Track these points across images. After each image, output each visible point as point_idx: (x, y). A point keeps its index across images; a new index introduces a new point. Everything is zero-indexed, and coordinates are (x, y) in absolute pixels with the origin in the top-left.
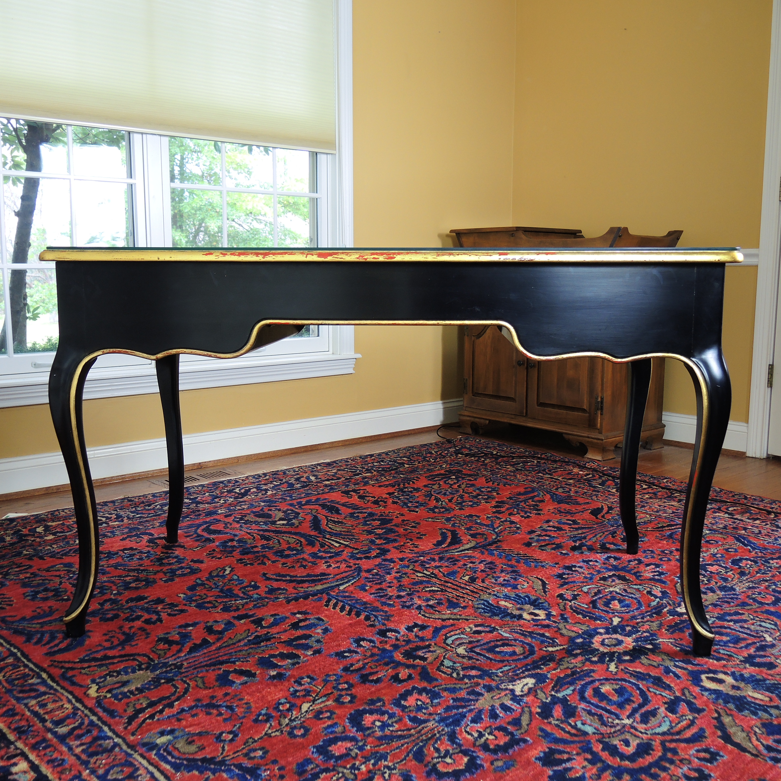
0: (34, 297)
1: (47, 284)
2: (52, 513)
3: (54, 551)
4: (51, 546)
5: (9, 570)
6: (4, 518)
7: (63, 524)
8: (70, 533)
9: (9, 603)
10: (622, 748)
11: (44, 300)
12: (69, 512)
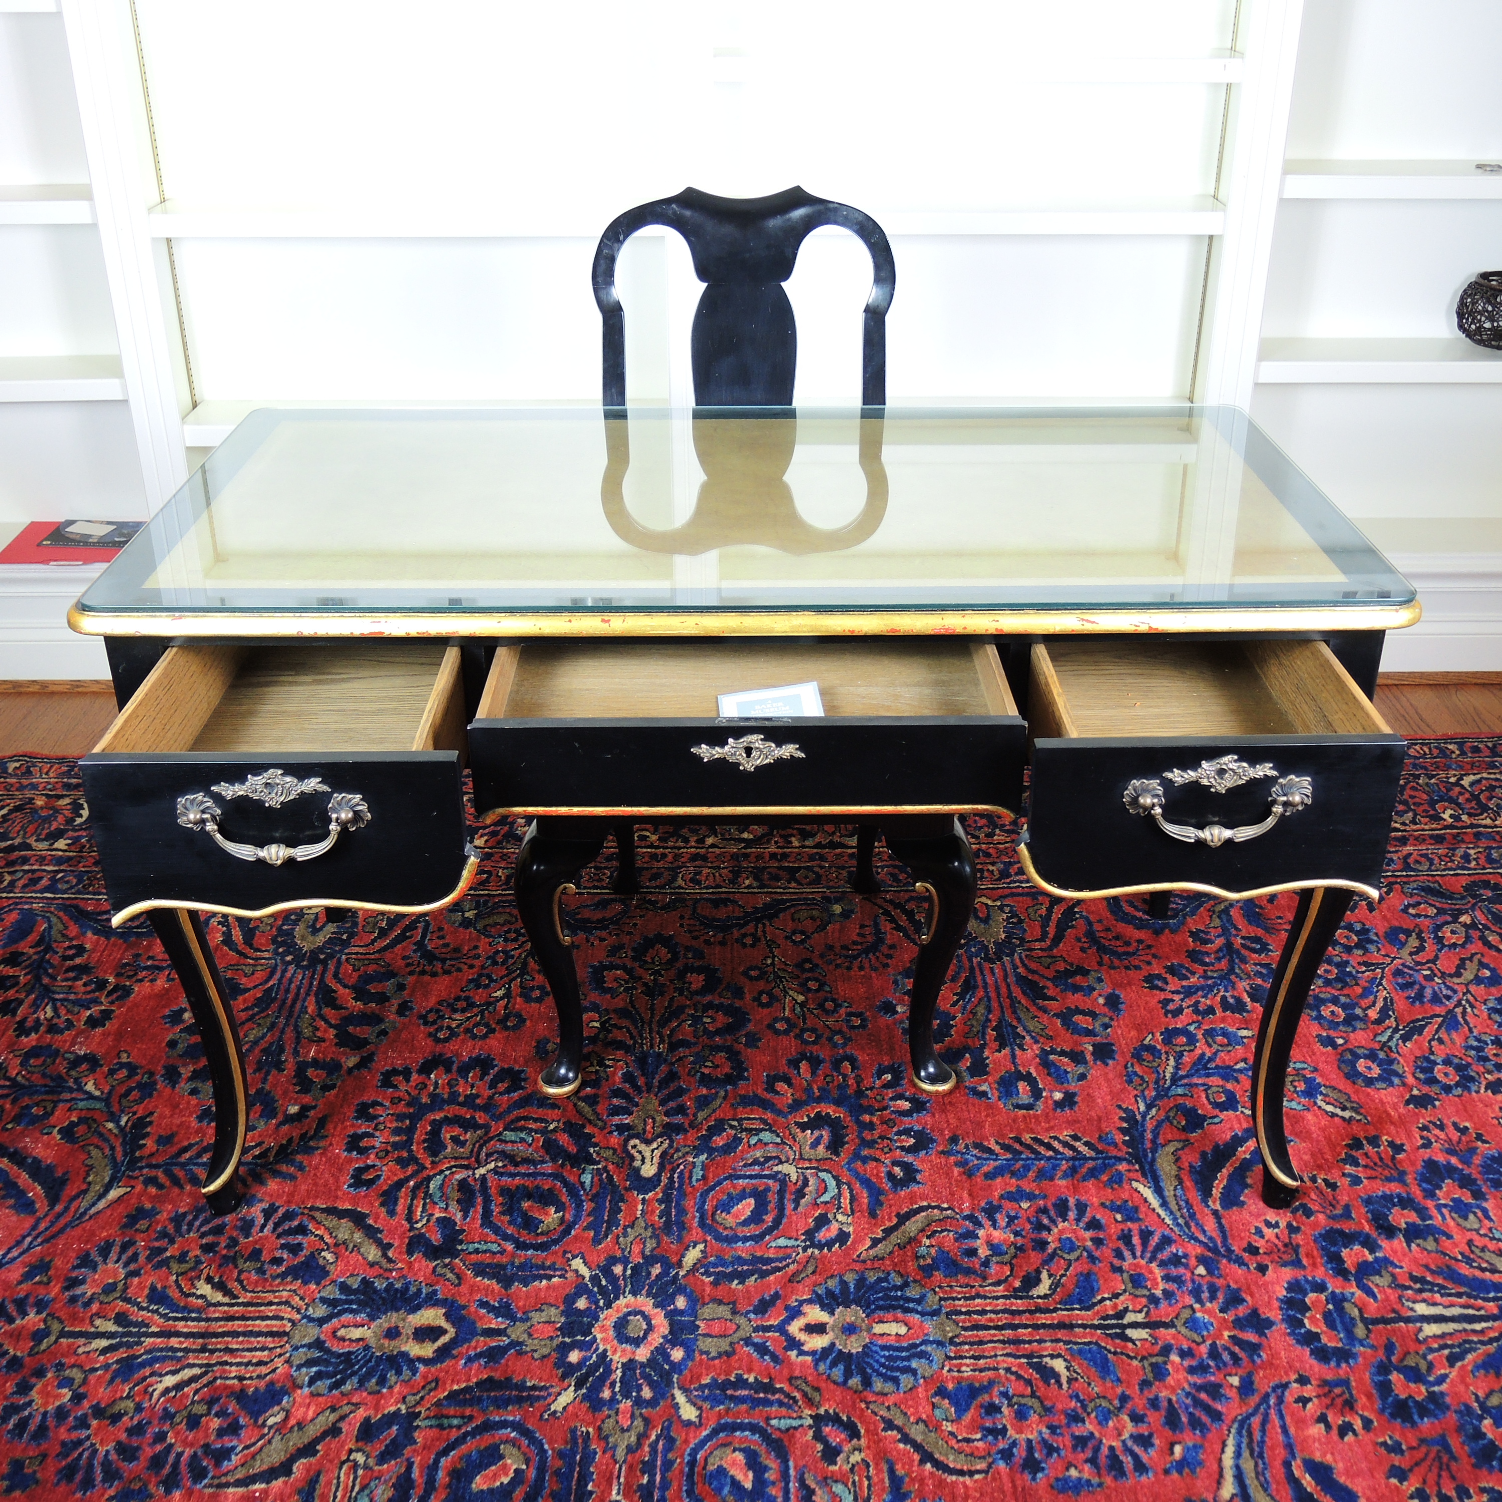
10: (457, 1131)
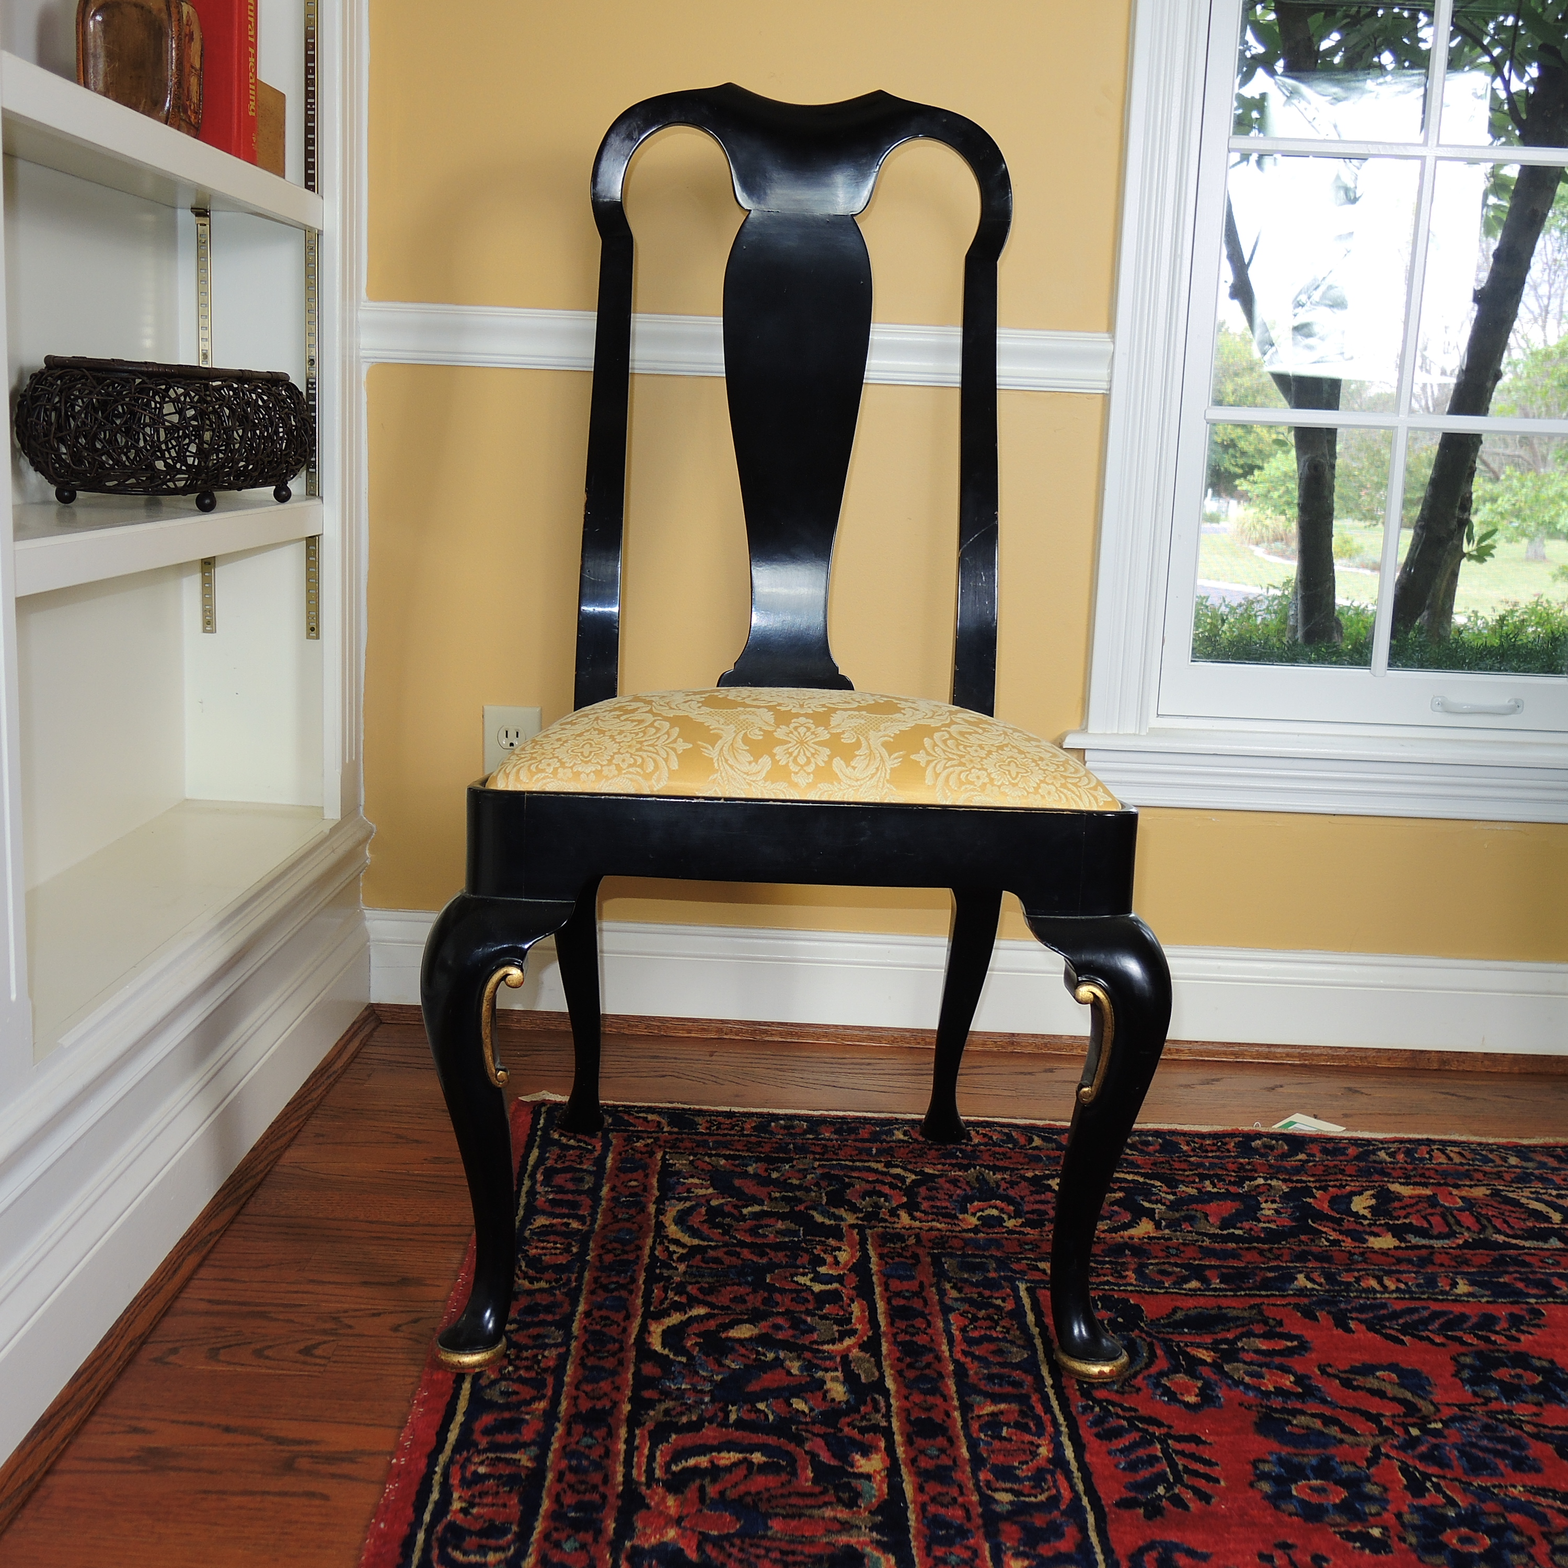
0: (1500, 501)
1: (1531, 475)
2: (1410, 1147)
3: (1384, 1306)
4: (1381, 1282)
5: (1239, 1338)
6: (1276, 1128)
7: (1432, 1201)
8: (1446, 1243)
9: (1201, 1484)
11: (1520, 510)
12: (1457, 1159)
